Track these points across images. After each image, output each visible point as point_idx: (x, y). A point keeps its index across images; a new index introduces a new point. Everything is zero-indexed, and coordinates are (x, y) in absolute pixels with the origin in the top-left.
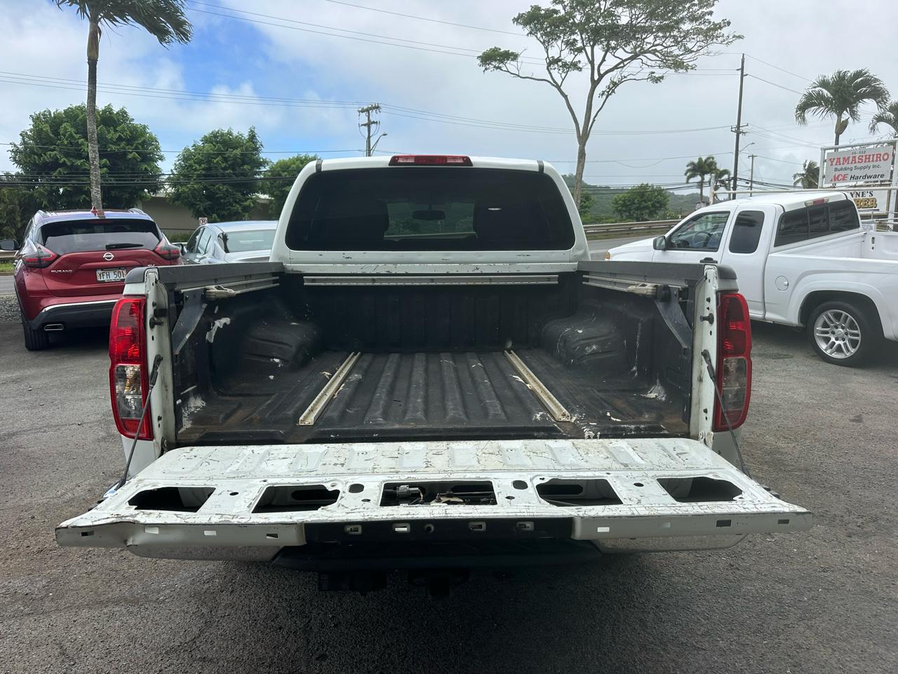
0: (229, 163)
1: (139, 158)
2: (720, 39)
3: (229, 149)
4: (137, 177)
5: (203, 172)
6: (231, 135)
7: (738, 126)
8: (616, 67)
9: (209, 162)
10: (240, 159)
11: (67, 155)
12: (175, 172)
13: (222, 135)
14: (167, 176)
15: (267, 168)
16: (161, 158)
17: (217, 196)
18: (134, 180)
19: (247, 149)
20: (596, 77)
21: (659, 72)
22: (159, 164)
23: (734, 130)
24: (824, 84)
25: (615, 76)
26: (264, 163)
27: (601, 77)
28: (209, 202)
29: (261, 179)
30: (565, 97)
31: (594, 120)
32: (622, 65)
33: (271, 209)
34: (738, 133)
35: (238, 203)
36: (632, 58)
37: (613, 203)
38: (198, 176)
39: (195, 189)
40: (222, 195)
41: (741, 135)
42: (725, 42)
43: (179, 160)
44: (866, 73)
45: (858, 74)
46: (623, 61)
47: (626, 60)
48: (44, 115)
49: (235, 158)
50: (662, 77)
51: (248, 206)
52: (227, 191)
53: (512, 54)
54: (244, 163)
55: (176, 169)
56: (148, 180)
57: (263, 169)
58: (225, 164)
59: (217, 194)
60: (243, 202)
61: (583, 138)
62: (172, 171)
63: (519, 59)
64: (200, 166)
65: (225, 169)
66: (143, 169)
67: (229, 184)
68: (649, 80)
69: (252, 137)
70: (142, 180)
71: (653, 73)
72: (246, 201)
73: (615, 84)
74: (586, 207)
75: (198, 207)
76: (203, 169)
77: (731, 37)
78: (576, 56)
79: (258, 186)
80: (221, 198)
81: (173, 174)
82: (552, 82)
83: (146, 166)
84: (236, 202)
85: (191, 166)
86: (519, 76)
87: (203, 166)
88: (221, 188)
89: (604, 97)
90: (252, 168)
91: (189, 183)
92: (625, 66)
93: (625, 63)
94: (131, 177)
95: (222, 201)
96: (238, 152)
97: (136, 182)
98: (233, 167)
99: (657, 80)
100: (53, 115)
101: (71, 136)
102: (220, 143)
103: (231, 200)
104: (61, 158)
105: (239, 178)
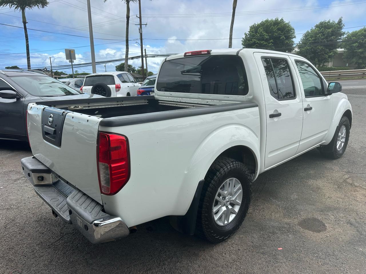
0: (325, 36)
1: (285, 38)
3: (326, 29)
4: (284, 46)
5: (313, 41)
6: (329, 23)
9: (316, 37)
10: (331, 33)
11: (259, 40)
12: (300, 42)
13: (325, 23)
14: (296, 44)
15: (345, 36)
16: (295, 37)
17: (317, 51)
18: (282, 48)
19: (335, 28)
22: (294, 40)
26: (344, 33)
28: (313, 55)
29: (341, 41)
33: (344, 56)
35: (327, 54)
38: (310, 43)
39: (308, 49)
40: (319, 51)
43: (303, 37)
48: (254, 25)
49: (328, 33)
51: (331, 55)
52: (322, 49)
54: (332, 35)
55: (301, 41)
56: (288, 47)
57: (342, 37)
58: (323, 37)
59: (317, 50)
60: (329, 53)
62: (299, 42)
64: (312, 38)
65: (323, 39)
66: (286, 43)
67: (324, 46)
69: (340, 22)
70: (285, 47)
72: (330, 53)
75: (308, 56)
76: (313, 40)
79: (338, 45)
80: (319, 52)
81: (300, 43)
83: (287, 41)
84: (325, 53)
85: (308, 39)
87: (313, 38)
88: (319, 47)
90: (336, 37)
91: (305, 47)
94: (281, 46)
95: (319, 53)
96: (330, 30)
97: (283, 48)
98: (326, 38)
100: (256, 25)
101: (261, 32)
102: (323, 26)
103: (323, 53)
104: (256, 41)
105: (329, 42)
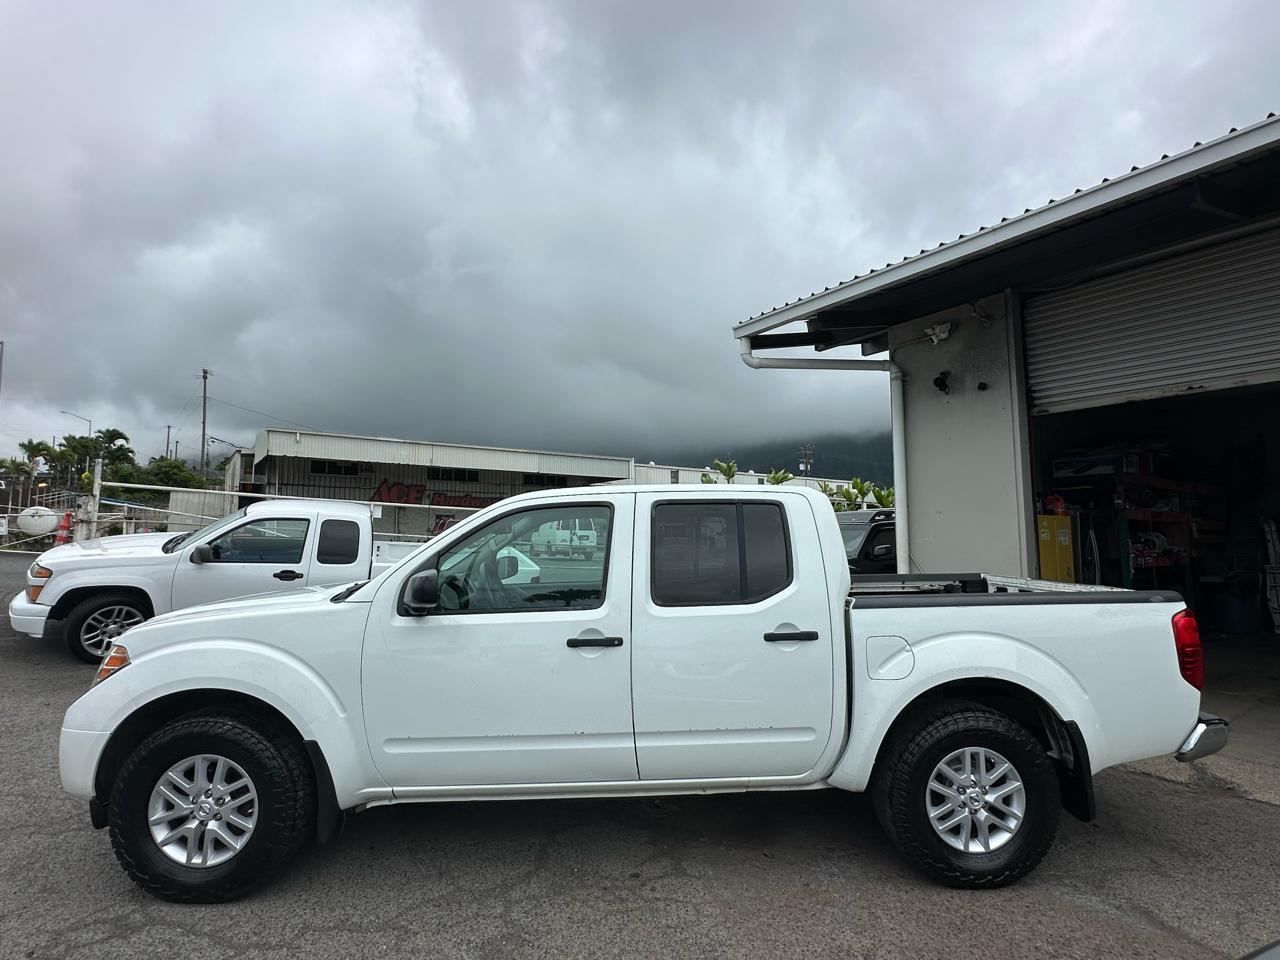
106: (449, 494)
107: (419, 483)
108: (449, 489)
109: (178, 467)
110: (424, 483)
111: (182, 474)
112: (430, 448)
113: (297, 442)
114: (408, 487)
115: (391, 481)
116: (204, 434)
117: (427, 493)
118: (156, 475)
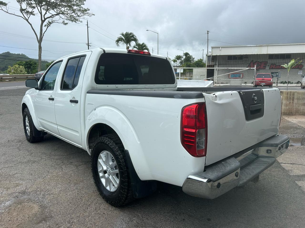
2: (88, 14)
7: (88, 43)
8: (51, 17)
20: (43, 19)
21: (66, 22)
23: (87, 44)
24: (123, 35)
25: (50, 20)
27: (45, 19)
30: (31, 25)
31: (43, 35)
32: (53, 16)
34: (88, 46)
36: (56, 15)
37: (46, 66)
41: (89, 46)
42: (89, 16)
44: (133, 34)
45: (131, 34)
46: (53, 15)
47: (54, 15)
50: (67, 23)
53: (4, 3)
61: (40, 41)
63: (7, 6)
68: (63, 23)
71: (64, 21)
73: (50, 23)
74: (35, 67)
77: (91, 14)
78: (33, 10)
82: (24, 18)
86: (8, 13)
89: (46, 27)
92: (53, 17)
93: (54, 16)
99: (66, 24)
106: (277, 64)
107: (265, 61)
108: (277, 62)
109: (201, 62)
110: (267, 61)
111: (201, 63)
112: (267, 47)
113: (220, 50)
114: (261, 63)
115: (254, 61)
116: (208, 51)
117: (268, 64)
118: (196, 64)
